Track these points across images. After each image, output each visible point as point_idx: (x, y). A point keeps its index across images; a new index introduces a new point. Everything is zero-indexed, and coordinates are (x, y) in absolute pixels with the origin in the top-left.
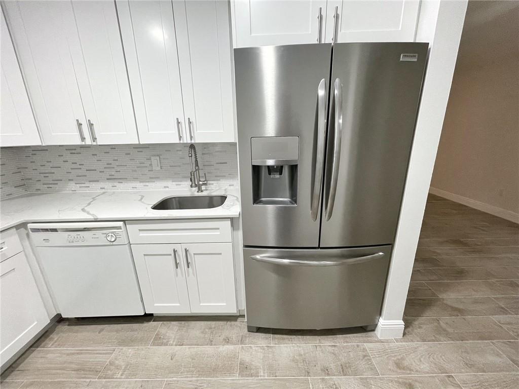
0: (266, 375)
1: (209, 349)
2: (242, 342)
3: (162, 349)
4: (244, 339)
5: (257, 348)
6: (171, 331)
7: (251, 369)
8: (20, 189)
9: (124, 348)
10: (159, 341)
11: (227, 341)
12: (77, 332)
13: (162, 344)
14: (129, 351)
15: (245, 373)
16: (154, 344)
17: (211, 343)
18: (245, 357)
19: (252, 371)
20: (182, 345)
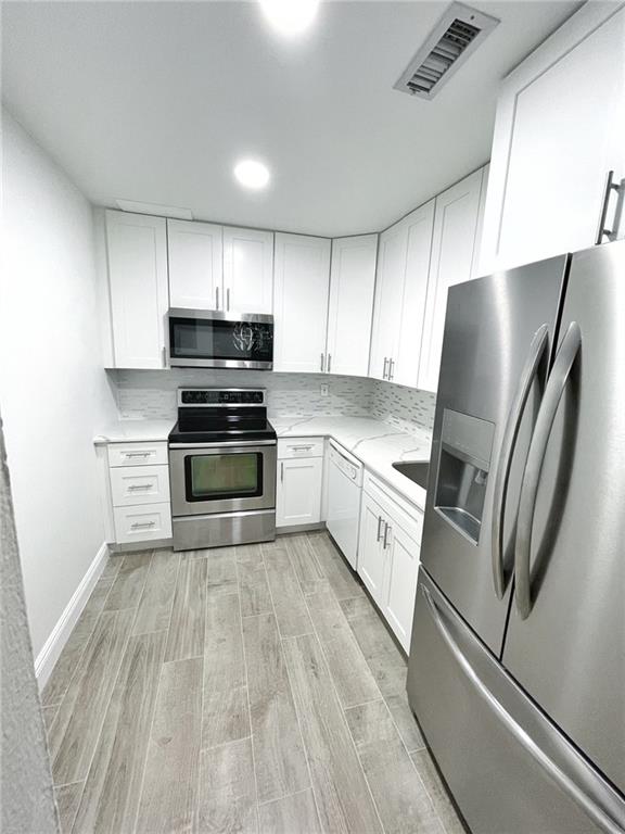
0: (361, 752)
1: (360, 660)
2: (389, 698)
3: (340, 613)
4: (395, 700)
5: (390, 726)
6: (361, 610)
7: (360, 726)
8: (364, 410)
9: (328, 584)
10: (346, 605)
11: (381, 677)
12: (327, 545)
13: (344, 609)
14: (327, 588)
15: (351, 717)
16: (341, 603)
17: (368, 657)
18: (372, 713)
19: (358, 728)
20: (352, 628)
